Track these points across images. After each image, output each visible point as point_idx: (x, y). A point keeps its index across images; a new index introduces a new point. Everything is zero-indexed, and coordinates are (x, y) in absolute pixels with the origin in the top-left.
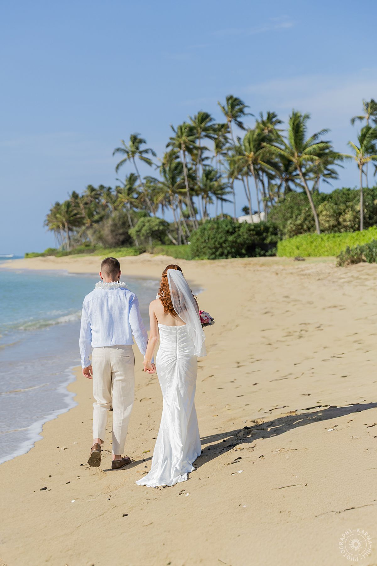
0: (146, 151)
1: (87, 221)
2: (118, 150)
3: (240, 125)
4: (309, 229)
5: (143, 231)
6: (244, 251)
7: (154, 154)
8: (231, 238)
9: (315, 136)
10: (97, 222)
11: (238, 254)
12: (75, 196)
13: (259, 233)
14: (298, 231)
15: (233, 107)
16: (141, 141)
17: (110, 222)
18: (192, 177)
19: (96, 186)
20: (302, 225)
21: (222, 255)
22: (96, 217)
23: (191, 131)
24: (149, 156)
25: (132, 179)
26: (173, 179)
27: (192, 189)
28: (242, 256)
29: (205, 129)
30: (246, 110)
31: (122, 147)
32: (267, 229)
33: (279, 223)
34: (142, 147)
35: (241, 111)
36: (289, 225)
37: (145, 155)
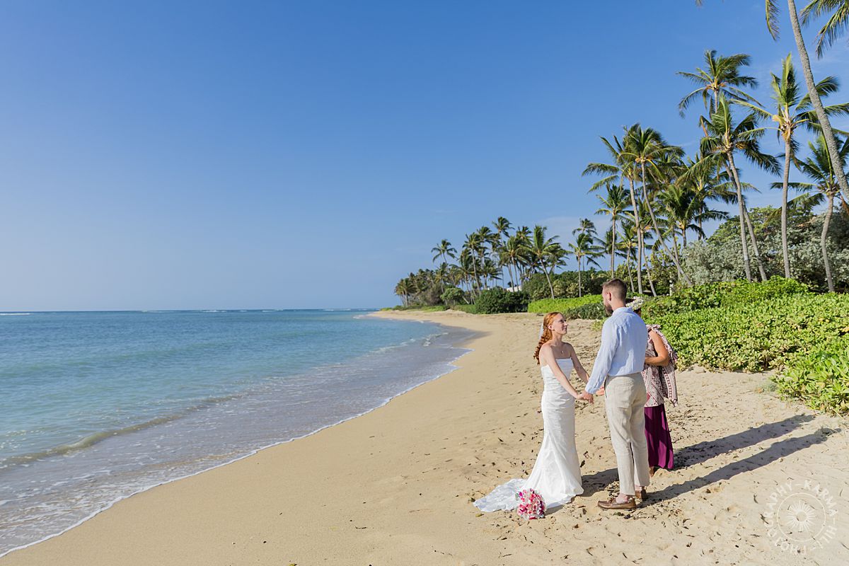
0: (451, 250)
1: (418, 290)
2: (435, 249)
3: (507, 234)
4: (547, 296)
5: (449, 296)
6: (508, 309)
7: (456, 251)
8: (500, 301)
9: (550, 240)
10: (424, 290)
11: (503, 311)
12: (412, 275)
13: (517, 298)
14: (541, 297)
15: (502, 224)
16: (448, 244)
17: (431, 291)
18: (477, 264)
19: (424, 270)
20: (543, 293)
21: (494, 311)
22: (423, 288)
23: (477, 238)
24: (453, 252)
25: (444, 265)
26: (467, 266)
27: (477, 272)
28: (507, 312)
29: (486, 237)
30: (510, 226)
31: (437, 247)
32: (522, 296)
33: (529, 291)
34: (449, 247)
35: (507, 226)
36: (535, 294)
37: (450, 252)
